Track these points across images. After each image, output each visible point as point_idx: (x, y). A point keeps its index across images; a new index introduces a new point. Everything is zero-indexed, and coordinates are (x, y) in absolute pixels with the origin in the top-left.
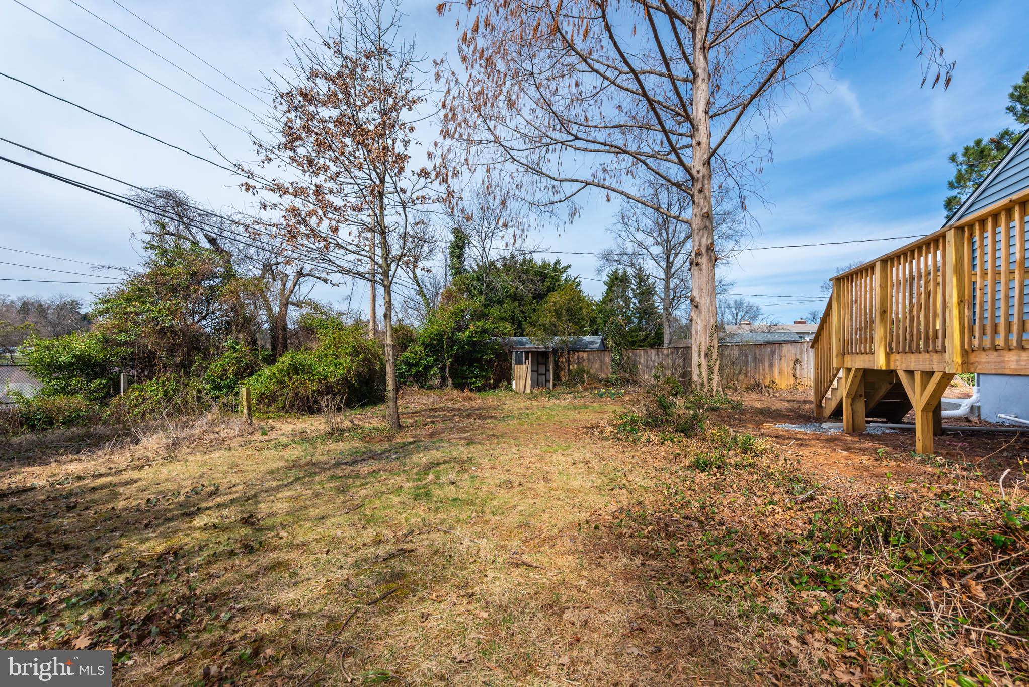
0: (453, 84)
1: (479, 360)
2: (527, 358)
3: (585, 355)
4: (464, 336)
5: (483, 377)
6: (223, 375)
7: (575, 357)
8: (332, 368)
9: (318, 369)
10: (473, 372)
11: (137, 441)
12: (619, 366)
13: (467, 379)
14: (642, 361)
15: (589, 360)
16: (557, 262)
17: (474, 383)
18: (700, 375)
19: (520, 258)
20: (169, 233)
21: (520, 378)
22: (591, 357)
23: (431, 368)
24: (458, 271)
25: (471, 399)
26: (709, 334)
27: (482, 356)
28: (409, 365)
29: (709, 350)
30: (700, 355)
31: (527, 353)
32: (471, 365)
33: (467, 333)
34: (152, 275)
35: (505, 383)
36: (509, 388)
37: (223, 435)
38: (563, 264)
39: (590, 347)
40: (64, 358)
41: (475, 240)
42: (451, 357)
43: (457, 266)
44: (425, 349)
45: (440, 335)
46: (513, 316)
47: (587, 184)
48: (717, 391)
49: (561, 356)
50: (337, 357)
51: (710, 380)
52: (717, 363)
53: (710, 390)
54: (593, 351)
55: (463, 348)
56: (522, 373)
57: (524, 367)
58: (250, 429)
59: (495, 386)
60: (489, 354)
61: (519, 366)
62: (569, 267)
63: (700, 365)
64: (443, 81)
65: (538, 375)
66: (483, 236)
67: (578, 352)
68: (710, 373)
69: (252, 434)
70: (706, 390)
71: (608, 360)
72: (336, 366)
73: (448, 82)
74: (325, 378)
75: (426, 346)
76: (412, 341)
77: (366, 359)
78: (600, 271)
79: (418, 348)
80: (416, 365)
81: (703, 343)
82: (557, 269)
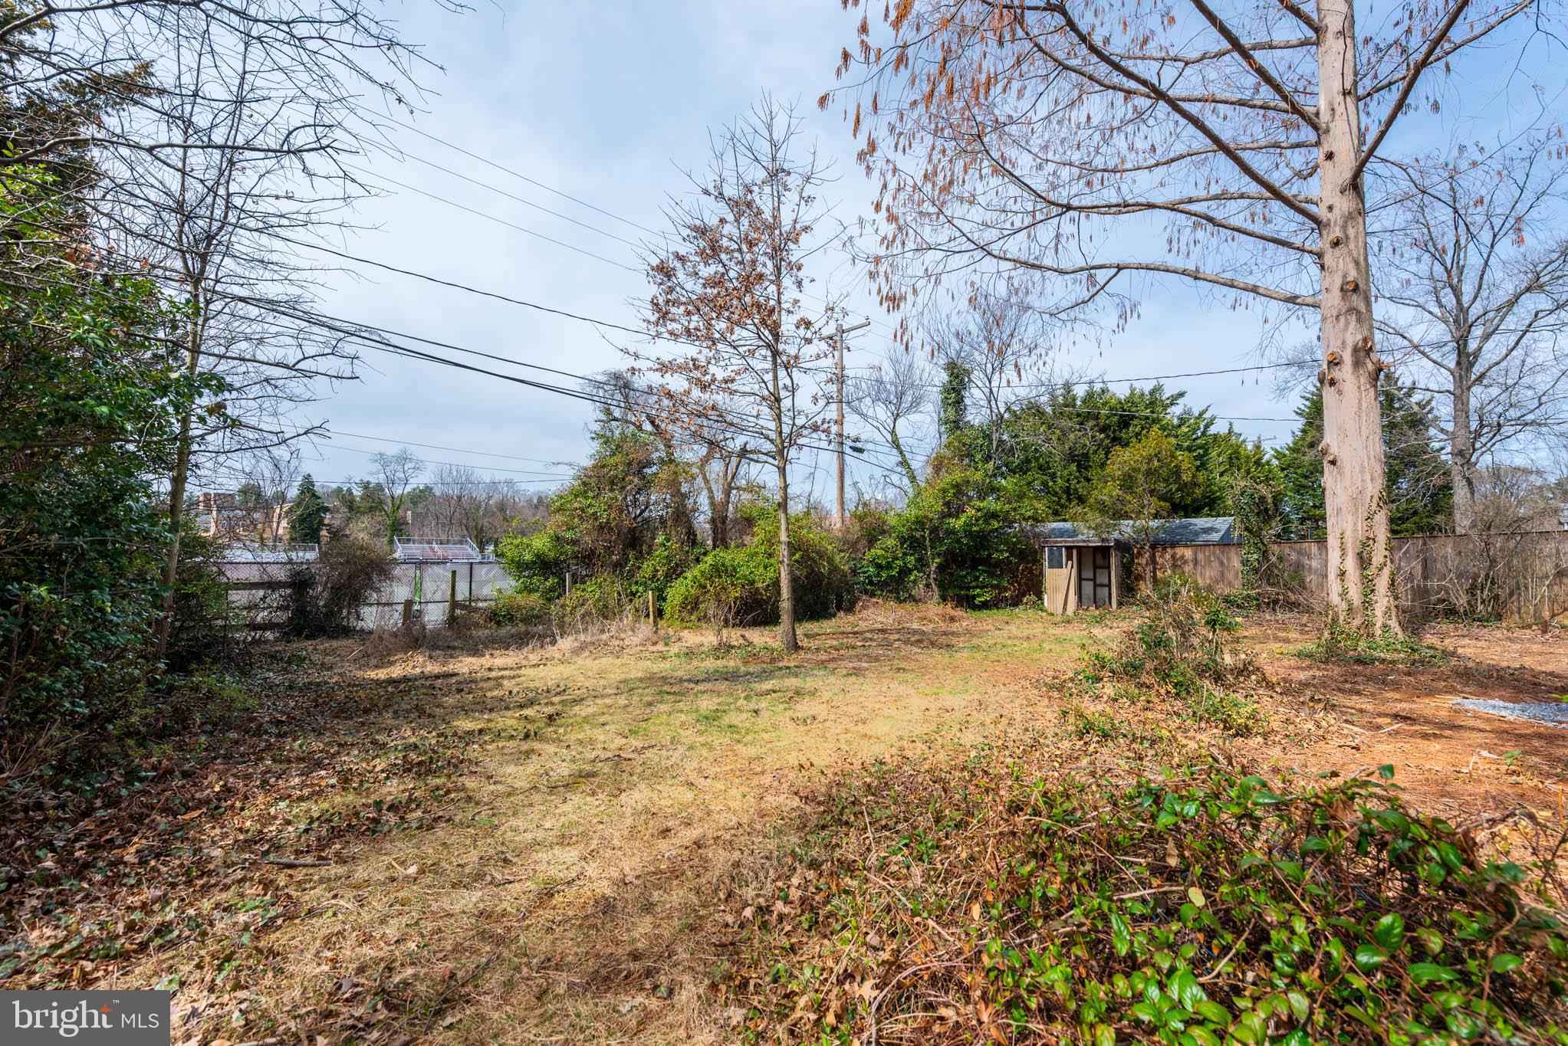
0: (889, 176)
1: (986, 561)
2: (1069, 558)
3: (1188, 553)
4: (958, 523)
5: (994, 587)
6: (654, 576)
7: (1168, 556)
8: (761, 569)
9: (744, 571)
10: (977, 578)
11: (554, 642)
12: (1264, 572)
13: (968, 589)
14: (1315, 564)
15: (1196, 562)
16: (1157, 389)
17: (979, 595)
18: (1344, 594)
19: (1080, 391)
20: (615, 419)
21: (1056, 589)
22: (1200, 556)
23: (910, 571)
24: (955, 424)
25: (952, 619)
26: (1362, 514)
27: (990, 555)
28: (879, 566)
29: (1364, 545)
30: (1343, 555)
31: (1069, 549)
32: (974, 568)
33: (963, 519)
34: (595, 467)
35: (1033, 597)
36: (1038, 604)
37: (627, 642)
38: (1168, 392)
39: (1204, 537)
40: (528, 557)
41: (977, 376)
42: (939, 555)
43: (952, 418)
44: (902, 544)
45: (920, 522)
46: (1068, 488)
47: (1120, 268)
48: (1385, 626)
49: (1139, 554)
50: (770, 556)
51: (1367, 604)
52: (1386, 571)
53: (1368, 625)
54: (1206, 545)
55: (958, 541)
56: (1059, 580)
57: (1064, 572)
58: (655, 639)
59: (1016, 602)
60: (1002, 551)
61: (1055, 570)
62: (1181, 395)
63: (1342, 574)
64: (876, 173)
65: (1095, 586)
66: (989, 371)
67: (1173, 546)
68: (1368, 587)
69: (655, 644)
70: (1357, 622)
71: (1236, 563)
72: (765, 567)
73: (882, 174)
74: (752, 583)
75: (902, 540)
76: (884, 532)
77: (806, 557)
78: (1282, 390)
79: (891, 542)
80: (889, 566)
81: (1348, 534)
82: (1155, 402)
